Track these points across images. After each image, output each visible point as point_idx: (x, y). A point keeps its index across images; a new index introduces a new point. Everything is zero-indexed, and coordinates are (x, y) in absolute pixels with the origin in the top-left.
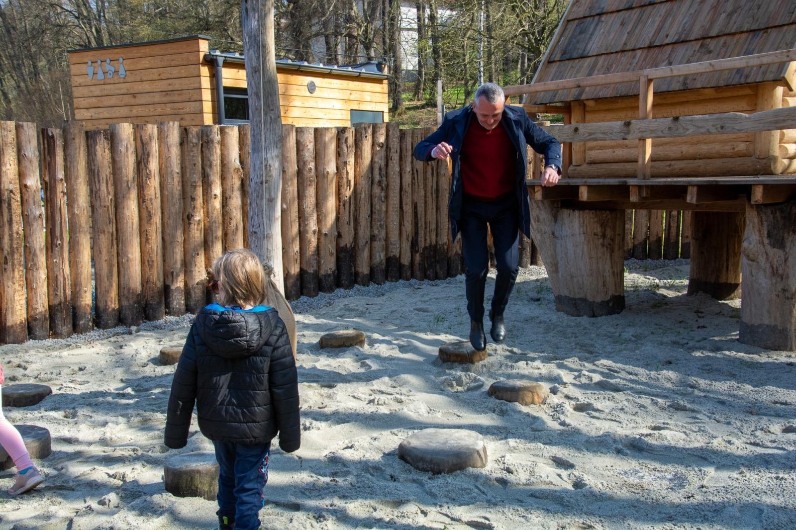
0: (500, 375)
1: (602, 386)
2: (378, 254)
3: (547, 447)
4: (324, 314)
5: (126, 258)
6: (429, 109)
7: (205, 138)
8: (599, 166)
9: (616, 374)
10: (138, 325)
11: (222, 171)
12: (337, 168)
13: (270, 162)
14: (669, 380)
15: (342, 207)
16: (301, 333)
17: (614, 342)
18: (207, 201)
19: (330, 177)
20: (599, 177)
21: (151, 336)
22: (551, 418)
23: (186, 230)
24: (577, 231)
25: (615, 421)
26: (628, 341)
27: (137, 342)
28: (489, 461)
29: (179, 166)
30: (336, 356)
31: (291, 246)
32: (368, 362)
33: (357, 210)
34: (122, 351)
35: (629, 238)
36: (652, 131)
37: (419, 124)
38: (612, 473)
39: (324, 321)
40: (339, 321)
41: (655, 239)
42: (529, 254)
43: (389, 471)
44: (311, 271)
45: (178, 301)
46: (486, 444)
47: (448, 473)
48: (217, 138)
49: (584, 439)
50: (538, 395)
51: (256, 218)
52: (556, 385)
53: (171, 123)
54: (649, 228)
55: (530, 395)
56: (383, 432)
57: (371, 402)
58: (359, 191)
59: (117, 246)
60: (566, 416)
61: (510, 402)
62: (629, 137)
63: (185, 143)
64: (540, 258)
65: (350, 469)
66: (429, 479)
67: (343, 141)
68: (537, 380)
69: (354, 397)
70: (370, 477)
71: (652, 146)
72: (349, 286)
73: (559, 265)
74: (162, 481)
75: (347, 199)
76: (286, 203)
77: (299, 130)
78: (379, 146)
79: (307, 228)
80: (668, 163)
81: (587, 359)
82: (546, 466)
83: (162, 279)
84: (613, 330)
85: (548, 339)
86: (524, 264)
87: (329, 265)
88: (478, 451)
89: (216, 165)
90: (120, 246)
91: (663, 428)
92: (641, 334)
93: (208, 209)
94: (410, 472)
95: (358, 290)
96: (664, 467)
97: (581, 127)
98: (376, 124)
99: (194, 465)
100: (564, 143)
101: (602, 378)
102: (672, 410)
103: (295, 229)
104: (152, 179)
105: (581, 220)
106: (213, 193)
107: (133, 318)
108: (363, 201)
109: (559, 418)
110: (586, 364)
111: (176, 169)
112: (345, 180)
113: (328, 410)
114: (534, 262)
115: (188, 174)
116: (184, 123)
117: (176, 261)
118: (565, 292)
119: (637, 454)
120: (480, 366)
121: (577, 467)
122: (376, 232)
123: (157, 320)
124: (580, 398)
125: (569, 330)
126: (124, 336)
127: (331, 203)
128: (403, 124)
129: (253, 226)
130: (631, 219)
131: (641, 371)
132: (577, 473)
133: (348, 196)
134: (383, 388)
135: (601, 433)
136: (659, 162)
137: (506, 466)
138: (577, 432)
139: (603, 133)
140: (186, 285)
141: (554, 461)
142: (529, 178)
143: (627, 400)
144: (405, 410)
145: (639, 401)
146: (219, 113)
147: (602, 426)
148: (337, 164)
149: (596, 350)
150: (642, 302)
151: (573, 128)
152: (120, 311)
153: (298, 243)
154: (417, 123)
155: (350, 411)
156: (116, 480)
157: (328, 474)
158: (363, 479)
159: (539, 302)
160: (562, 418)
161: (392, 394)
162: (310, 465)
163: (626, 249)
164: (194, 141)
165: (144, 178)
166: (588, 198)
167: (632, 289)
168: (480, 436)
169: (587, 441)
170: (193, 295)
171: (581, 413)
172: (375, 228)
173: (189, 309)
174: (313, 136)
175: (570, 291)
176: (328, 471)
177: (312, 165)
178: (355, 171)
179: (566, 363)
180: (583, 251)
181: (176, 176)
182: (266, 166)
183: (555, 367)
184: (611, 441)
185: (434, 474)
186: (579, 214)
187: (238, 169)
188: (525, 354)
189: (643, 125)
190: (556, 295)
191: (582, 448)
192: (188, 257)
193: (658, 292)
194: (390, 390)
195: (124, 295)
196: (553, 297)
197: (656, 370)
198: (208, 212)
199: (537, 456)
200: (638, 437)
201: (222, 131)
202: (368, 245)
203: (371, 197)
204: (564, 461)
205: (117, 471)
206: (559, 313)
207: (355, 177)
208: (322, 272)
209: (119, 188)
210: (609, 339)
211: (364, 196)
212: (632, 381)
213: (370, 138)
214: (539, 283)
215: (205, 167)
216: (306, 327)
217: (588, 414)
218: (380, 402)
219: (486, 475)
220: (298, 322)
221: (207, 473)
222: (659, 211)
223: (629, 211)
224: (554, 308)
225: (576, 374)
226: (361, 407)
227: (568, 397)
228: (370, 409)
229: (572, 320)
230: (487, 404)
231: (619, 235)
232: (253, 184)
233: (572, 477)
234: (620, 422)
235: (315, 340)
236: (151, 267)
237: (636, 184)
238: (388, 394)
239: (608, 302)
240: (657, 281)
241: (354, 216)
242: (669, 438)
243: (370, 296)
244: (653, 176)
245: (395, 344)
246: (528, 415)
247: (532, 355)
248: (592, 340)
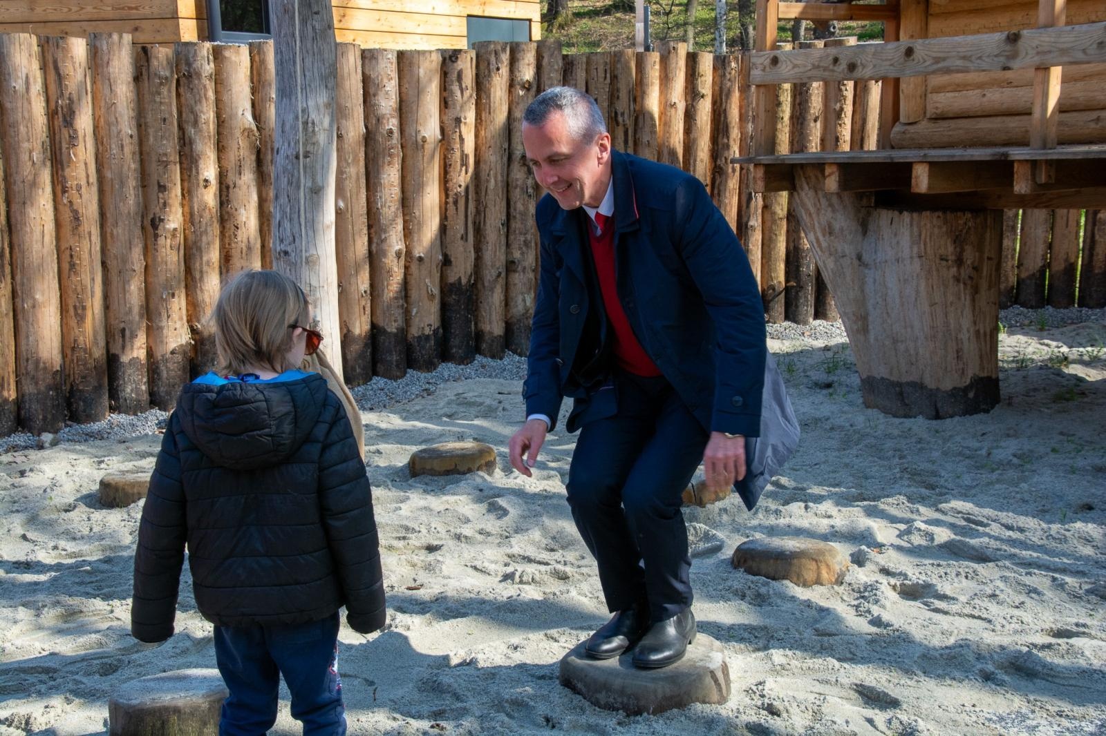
0: (754, 528)
1: (952, 551)
2: (520, 298)
3: (845, 665)
4: (417, 412)
5: (30, 302)
6: (618, 15)
7: (184, 68)
8: (953, 124)
9: (980, 529)
10: (56, 432)
11: (219, 133)
12: (442, 130)
13: (313, 116)
14: (1088, 540)
15: (451, 207)
16: (373, 448)
17: (977, 468)
18: (189, 192)
19: (429, 147)
20: (951, 145)
21: (82, 452)
22: (852, 611)
23: (149, 249)
24: (906, 252)
25: (979, 618)
26: (1003, 465)
27: (55, 465)
28: (733, 691)
29: (134, 123)
30: (441, 490)
31: (353, 280)
32: (501, 502)
33: (480, 211)
34: (25, 481)
35: (1010, 265)
36: (1064, 52)
37: (599, 46)
38: (974, 718)
39: (418, 424)
40: (446, 424)
41: (1063, 266)
42: (811, 299)
43: (542, 709)
44: (392, 328)
45: (134, 385)
46: (727, 660)
47: (654, 713)
48: (208, 68)
49: (918, 652)
50: (828, 566)
51: (287, 224)
52: (864, 547)
53: (115, 37)
54: (1050, 246)
55: (813, 566)
56: (531, 636)
57: (508, 577)
58: (483, 175)
59: (13, 278)
60: (883, 607)
61: (774, 579)
62: (1016, 64)
63: (145, 77)
64: (832, 303)
65: (467, 705)
66: (619, 724)
67: (454, 76)
68: (825, 538)
69: (475, 568)
70: (506, 719)
71: (1063, 82)
72: (466, 359)
73: (870, 319)
74: (104, 730)
75: (462, 190)
76: (344, 199)
77: (367, 54)
78: (523, 87)
79: (385, 246)
80: (1094, 115)
81: (923, 498)
82: (844, 702)
83: (102, 343)
84: (974, 444)
85: (847, 461)
86: (801, 317)
87: (427, 318)
88: (712, 672)
89: (207, 123)
90: (18, 277)
91: (1077, 635)
92: (1031, 451)
93: (191, 208)
94: (583, 710)
95: (483, 367)
96: (1078, 710)
97: (918, 45)
98: (518, 44)
99: (169, 697)
100: (884, 80)
101: (953, 536)
102: (1093, 598)
103: (360, 246)
104: (81, 147)
105: (915, 229)
106: (201, 178)
107: (45, 418)
108: (491, 195)
109: (869, 611)
110: (922, 509)
111: (127, 127)
112: (458, 154)
113: (424, 594)
114: (820, 313)
115: (151, 139)
116: (143, 38)
117: (130, 309)
118: (881, 371)
119: (1023, 683)
120: (717, 510)
121: (905, 706)
122: (517, 255)
123: (94, 421)
124: (910, 574)
125: (889, 444)
126: (27, 452)
127: (431, 197)
128: (569, 45)
129: (281, 241)
130: (1014, 228)
131: (1030, 522)
132: (904, 718)
133: (463, 185)
134: (531, 552)
135: (952, 641)
136: (1075, 114)
137: (766, 701)
138: (904, 639)
139: (964, 58)
140: (150, 353)
141: (860, 693)
142: (814, 150)
143: (1004, 579)
144: (573, 593)
145: (1027, 580)
146: (210, 19)
147: (952, 628)
148: (442, 122)
149: (942, 482)
150: (1035, 390)
151: (903, 50)
152: (19, 403)
153: (367, 275)
154: (596, 44)
155: (468, 595)
156: (12, 729)
157: (426, 714)
158: (493, 724)
159: (831, 390)
160: (876, 610)
161: (547, 564)
162: (392, 697)
163: (1002, 286)
164: (165, 72)
165: (64, 145)
166: (929, 188)
167: (1014, 365)
168: (717, 643)
169: (924, 656)
170: (164, 374)
171: (912, 603)
172: (515, 246)
173: (155, 401)
174: (395, 66)
175: (892, 369)
176: (425, 709)
177: (392, 124)
178: (477, 136)
179: (882, 506)
180: (917, 292)
181: (127, 141)
182: (306, 123)
183: (862, 514)
184: (971, 658)
185: (628, 716)
186: (912, 218)
187: (251, 130)
188: (803, 489)
189: (1045, 38)
190: (864, 376)
191: (915, 669)
192: (154, 299)
193: (1066, 371)
194: (545, 556)
195: (27, 373)
196: (858, 381)
197: (1062, 522)
198: (192, 215)
199: (827, 682)
200: (1025, 649)
201: (217, 54)
202: (502, 281)
203: (508, 186)
204: (879, 693)
205: (14, 711)
206: (869, 411)
207: (476, 149)
208: (414, 331)
209: (13, 163)
210: (967, 461)
211: (493, 184)
212: (1013, 542)
213: (504, 70)
214: (830, 354)
215: (185, 126)
216: (385, 435)
217: (926, 604)
218: (525, 579)
219: (728, 717)
220: (367, 426)
221: (194, 711)
222: (1073, 211)
223: (1009, 213)
224: (861, 400)
225: (903, 527)
226: (490, 587)
227: (885, 572)
228: (507, 592)
229: (896, 425)
230: (729, 583)
231: (989, 259)
232: (280, 159)
233: (895, 723)
234: (990, 622)
235: (401, 461)
236: (81, 319)
237: (1028, 157)
238: (540, 563)
239: (966, 390)
240: (1065, 349)
241: (474, 223)
242: (1087, 653)
243: (505, 378)
244: (1061, 143)
245: (553, 469)
246: (808, 604)
247: (816, 490)
248: (933, 462)
